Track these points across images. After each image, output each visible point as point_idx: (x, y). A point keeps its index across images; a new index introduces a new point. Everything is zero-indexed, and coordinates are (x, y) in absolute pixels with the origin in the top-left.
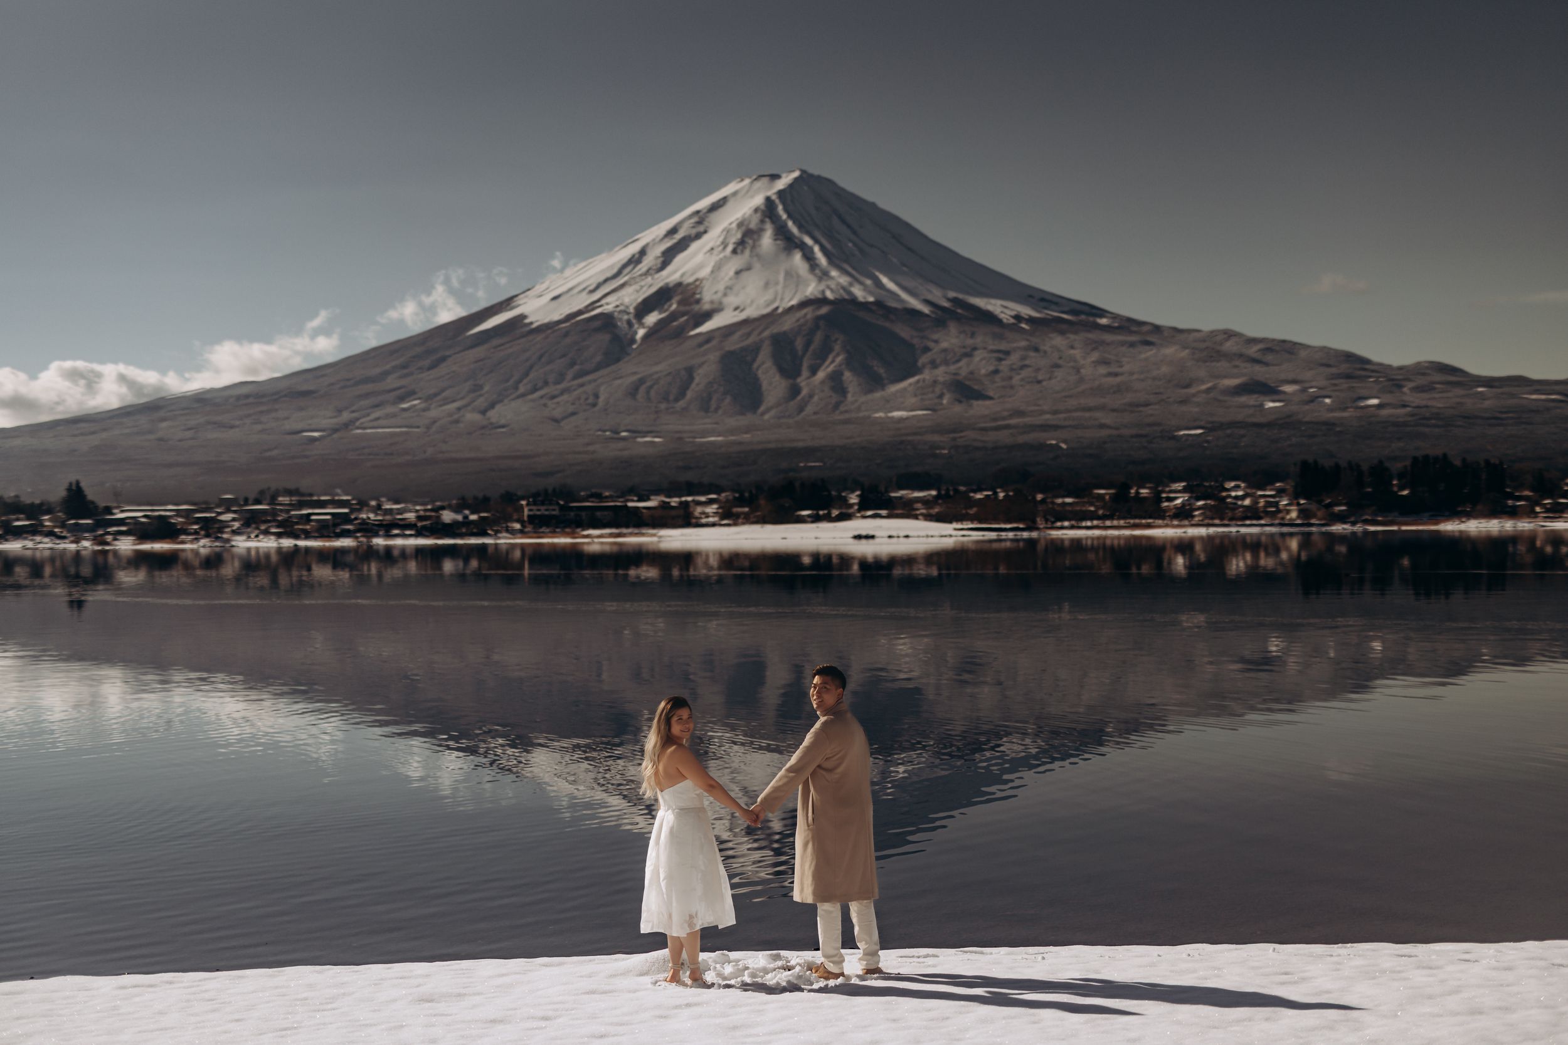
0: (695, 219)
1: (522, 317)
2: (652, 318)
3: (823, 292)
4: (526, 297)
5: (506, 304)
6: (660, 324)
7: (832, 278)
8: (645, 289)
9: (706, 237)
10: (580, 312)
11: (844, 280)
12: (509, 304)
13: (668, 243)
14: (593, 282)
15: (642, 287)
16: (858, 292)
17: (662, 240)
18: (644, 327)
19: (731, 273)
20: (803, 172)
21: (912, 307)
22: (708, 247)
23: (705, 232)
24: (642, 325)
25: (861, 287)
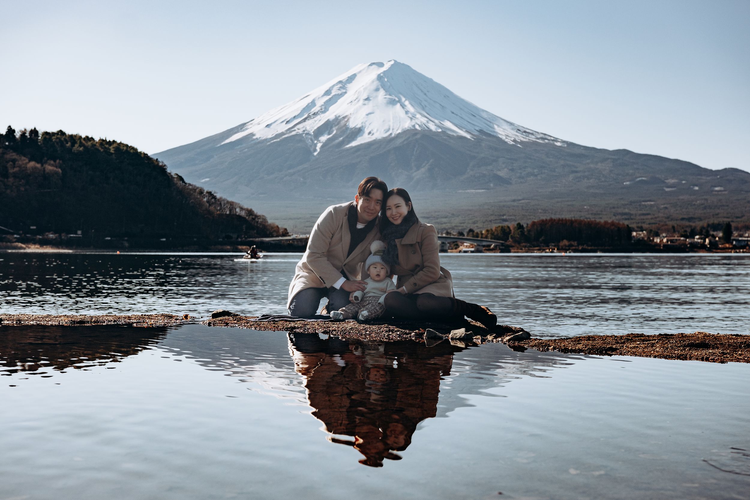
0: (340, 85)
1: (252, 135)
2: (324, 138)
3: (414, 126)
4: (252, 124)
5: (241, 127)
6: (329, 140)
7: (417, 118)
8: (317, 122)
9: (346, 95)
10: (283, 134)
11: (424, 120)
12: (241, 129)
13: (327, 98)
14: (289, 117)
15: (316, 121)
16: (433, 127)
17: (323, 96)
18: (320, 142)
19: (364, 114)
20: (395, 61)
21: (462, 135)
22: (349, 101)
23: (346, 93)
24: (319, 141)
25: (433, 124)
